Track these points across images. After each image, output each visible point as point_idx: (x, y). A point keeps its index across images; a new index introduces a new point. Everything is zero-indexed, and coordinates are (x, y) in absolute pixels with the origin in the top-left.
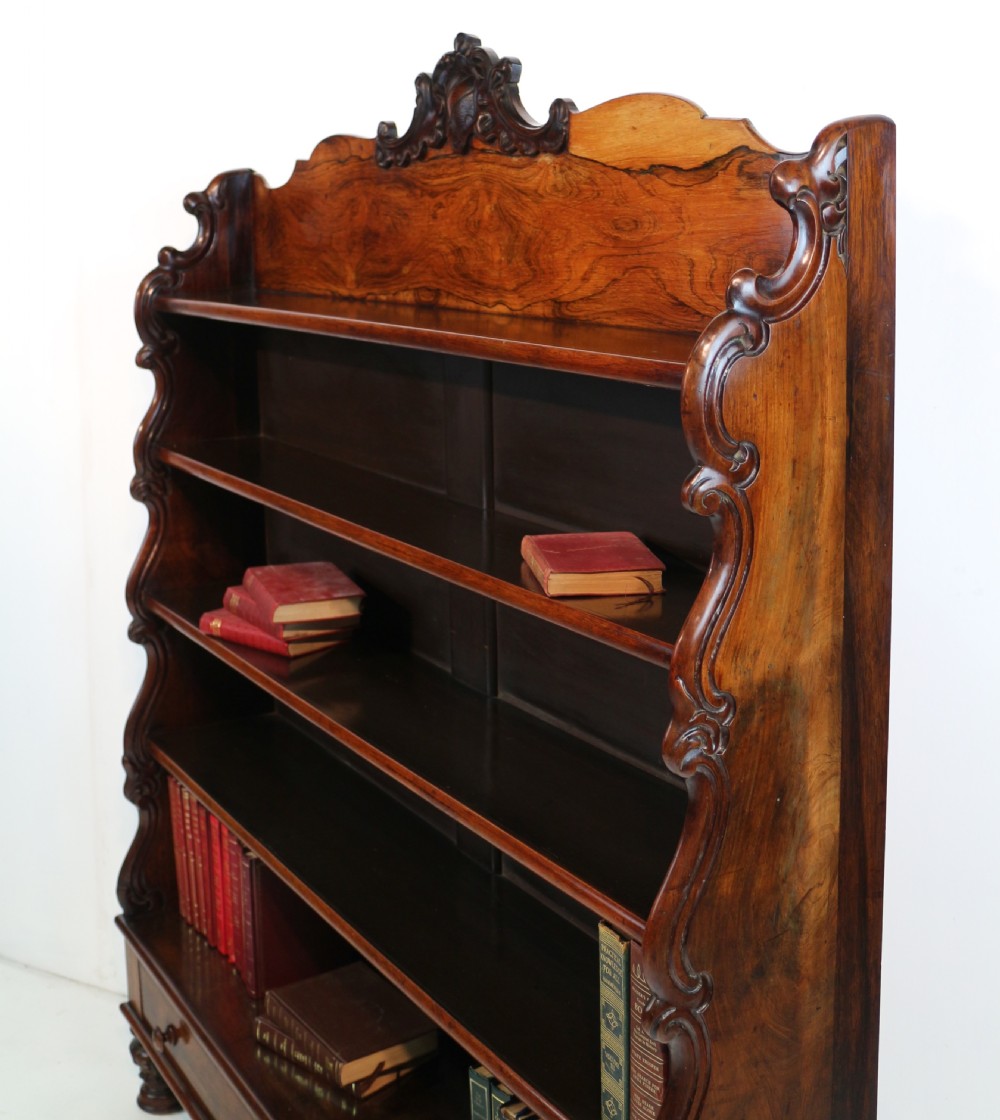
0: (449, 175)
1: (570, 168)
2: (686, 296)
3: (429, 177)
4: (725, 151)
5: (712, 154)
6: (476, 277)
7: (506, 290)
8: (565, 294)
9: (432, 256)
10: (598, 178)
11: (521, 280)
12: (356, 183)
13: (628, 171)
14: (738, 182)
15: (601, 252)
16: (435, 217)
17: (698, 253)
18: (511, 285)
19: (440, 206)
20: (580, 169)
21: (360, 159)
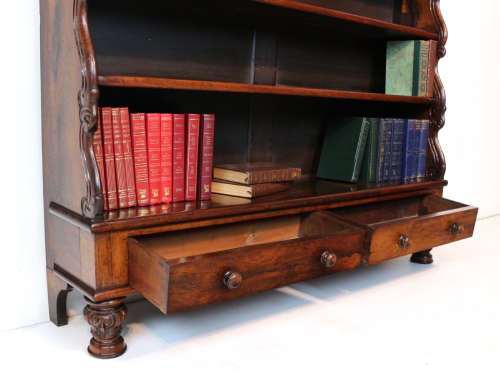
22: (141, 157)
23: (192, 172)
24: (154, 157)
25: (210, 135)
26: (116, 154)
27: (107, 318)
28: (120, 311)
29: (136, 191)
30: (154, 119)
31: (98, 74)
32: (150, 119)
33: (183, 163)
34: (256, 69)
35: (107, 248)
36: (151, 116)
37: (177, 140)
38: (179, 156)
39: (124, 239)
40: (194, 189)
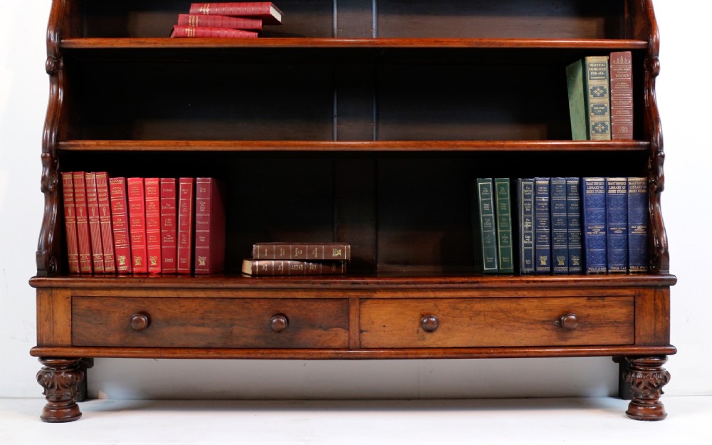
22: (120, 222)
23: (185, 242)
24: (135, 223)
25: (204, 201)
26: (90, 217)
29: (115, 258)
30: (134, 183)
32: (130, 183)
33: (174, 231)
35: (49, 304)
36: (130, 181)
37: (165, 205)
38: (169, 222)
39: (68, 298)
40: (187, 261)
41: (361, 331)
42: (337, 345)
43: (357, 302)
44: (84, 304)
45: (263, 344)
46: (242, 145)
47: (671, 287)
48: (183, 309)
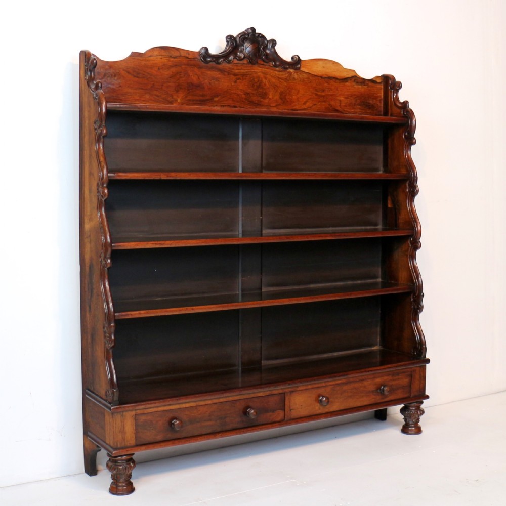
0: (245, 70)
1: (300, 74)
2: (338, 108)
3: (233, 69)
4: (350, 76)
5: (347, 76)
6: (256, 102)
7: (271, 106)
8: (297, 107)
9: (233, 95)
10: (311, 78)
11: (278, 103)
12: (183, 66)
13: (321, 77)
14: (354, 84)
15: (310, 97)
16: (235, 82)
17: (342, 98)
18: (274, 105)
19: (239, 79)
20: (304, 75)
21: (187, 58)
27: (121, 467)
28: (130, 464)
31: (115, 312)
34: (243, 279)
35: (121, 421)
39: (132, 416)
41: (291, 410)
42: (279, 419)
43: (289, 394)
44: (143, 418)
45: (242, 426)
46: (223, 307)
47: (427, 365)
48: (199, 412)
